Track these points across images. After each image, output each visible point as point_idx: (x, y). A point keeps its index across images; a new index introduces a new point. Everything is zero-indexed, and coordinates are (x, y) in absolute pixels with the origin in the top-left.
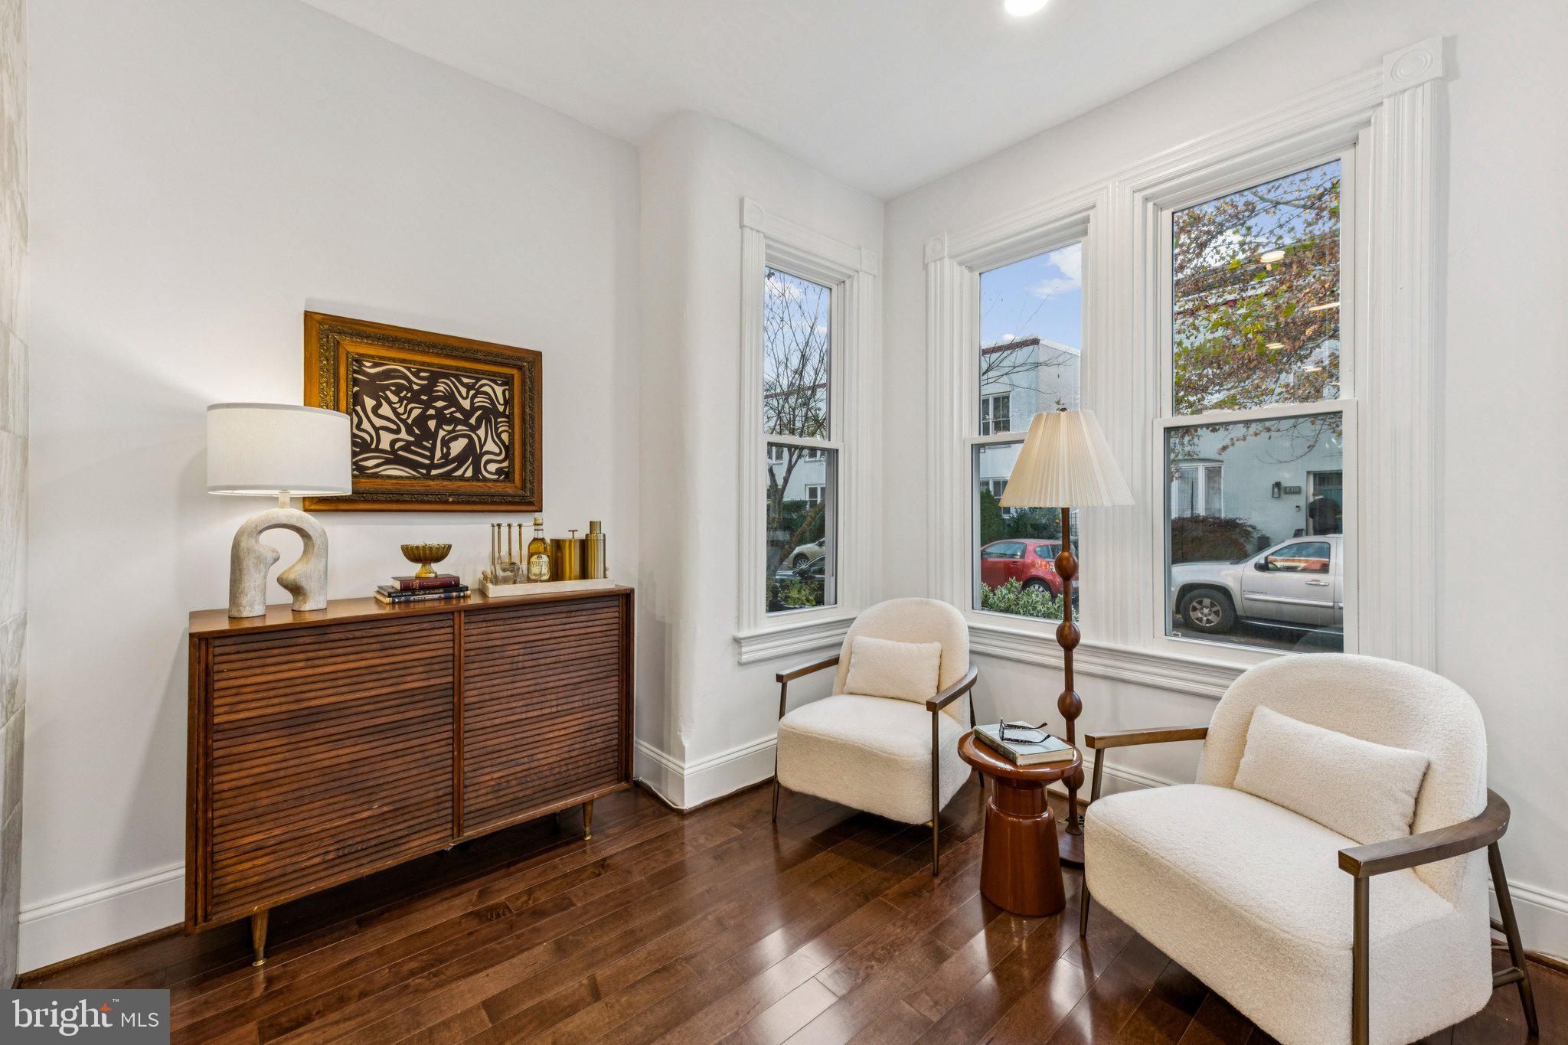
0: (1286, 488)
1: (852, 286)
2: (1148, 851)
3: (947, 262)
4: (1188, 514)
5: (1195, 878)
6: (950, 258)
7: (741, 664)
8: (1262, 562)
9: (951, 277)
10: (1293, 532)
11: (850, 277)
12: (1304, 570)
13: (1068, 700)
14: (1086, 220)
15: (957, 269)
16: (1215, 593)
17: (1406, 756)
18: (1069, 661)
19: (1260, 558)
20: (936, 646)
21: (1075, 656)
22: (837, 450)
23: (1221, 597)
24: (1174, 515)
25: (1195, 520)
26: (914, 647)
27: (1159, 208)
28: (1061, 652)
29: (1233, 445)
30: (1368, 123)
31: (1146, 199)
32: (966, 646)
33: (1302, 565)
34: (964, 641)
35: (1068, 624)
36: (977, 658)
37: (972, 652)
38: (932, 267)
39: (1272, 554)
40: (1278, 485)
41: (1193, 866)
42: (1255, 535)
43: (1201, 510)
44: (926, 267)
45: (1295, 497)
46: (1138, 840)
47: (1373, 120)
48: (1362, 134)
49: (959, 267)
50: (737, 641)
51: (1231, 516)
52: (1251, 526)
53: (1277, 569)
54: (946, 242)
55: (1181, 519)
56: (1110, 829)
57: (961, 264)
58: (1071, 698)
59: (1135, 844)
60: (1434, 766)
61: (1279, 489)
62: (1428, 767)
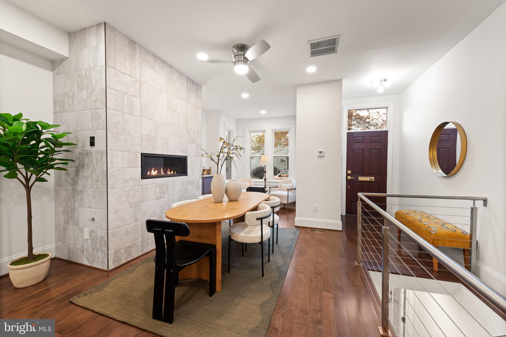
3: (247, 131)
9: (248, 133)
10: (284, 170)
12: (286, 176)
14: (266, 130)
15: (248, 132)
19: (279, 174)
20: (249, 183)
26: (247, 183)
27: (273, 131)
31: (272, 130)
33: (285, 176)
38: (245, 131)
40: (282, 160)
42: (278, 170)
53: (282, 176)
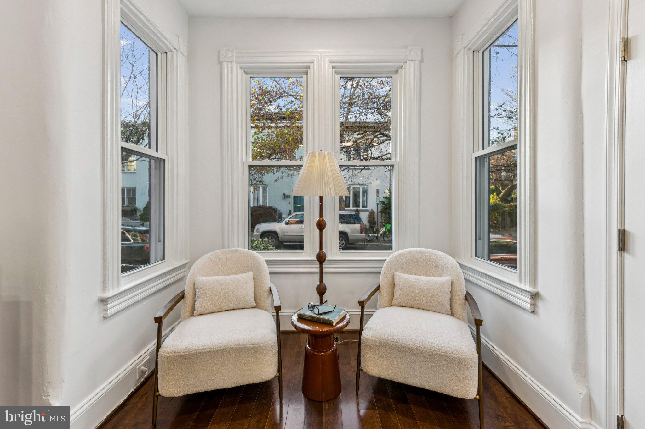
0: (286, 195)
1: (172, 57)
2: (402, 344)
3: (234, 65)
4: (256, 205)
5: (425, 348)
6: (236, 63)
7: (105, 318)
8: (287, 221)
11: (171, 51)
13: (321, 287)
16: (271, 234)
17: (444, 279)
18: (321, 268)
20: (250, 274)
21: (324, 266)
22: (164, 160)
23: (275, 235)
24: (252, 205)
25: (260, 207)
26: (238, 276)
28: (318, 265)
29: (279, 179)
30: (401, 67)
32: (267, 271)
34: (266, 268)
35: (321, 251)
36: (273, 275)
37: (271, 273)
38: (225, 64)
39: (289, 219)
40: (284, 194)
41: (422, 344)
42: (278, 212)
43: (261, 203)
44: (220, 63)
45: (288, 199)
46: (396, 341)
47: (404, 67)
48: (400, 70)
49: (240, 70)
50: (103, 301)
51: (271, 205)
52: (277, 209)
53: (293, 224)
54: (234, 54)
55: (254, 207)
56: (381, 341)
57: (241, 68)
58: (322, 285)
59: (394, 343)
60: (454, 281)
61: (284, 196)
62: (452, 282)
